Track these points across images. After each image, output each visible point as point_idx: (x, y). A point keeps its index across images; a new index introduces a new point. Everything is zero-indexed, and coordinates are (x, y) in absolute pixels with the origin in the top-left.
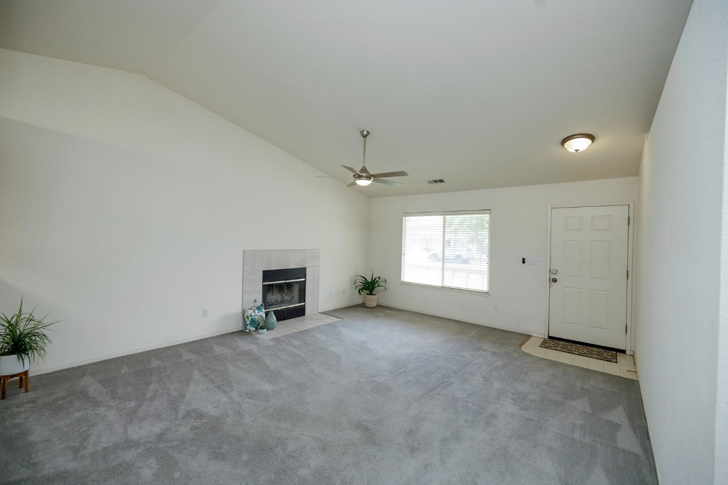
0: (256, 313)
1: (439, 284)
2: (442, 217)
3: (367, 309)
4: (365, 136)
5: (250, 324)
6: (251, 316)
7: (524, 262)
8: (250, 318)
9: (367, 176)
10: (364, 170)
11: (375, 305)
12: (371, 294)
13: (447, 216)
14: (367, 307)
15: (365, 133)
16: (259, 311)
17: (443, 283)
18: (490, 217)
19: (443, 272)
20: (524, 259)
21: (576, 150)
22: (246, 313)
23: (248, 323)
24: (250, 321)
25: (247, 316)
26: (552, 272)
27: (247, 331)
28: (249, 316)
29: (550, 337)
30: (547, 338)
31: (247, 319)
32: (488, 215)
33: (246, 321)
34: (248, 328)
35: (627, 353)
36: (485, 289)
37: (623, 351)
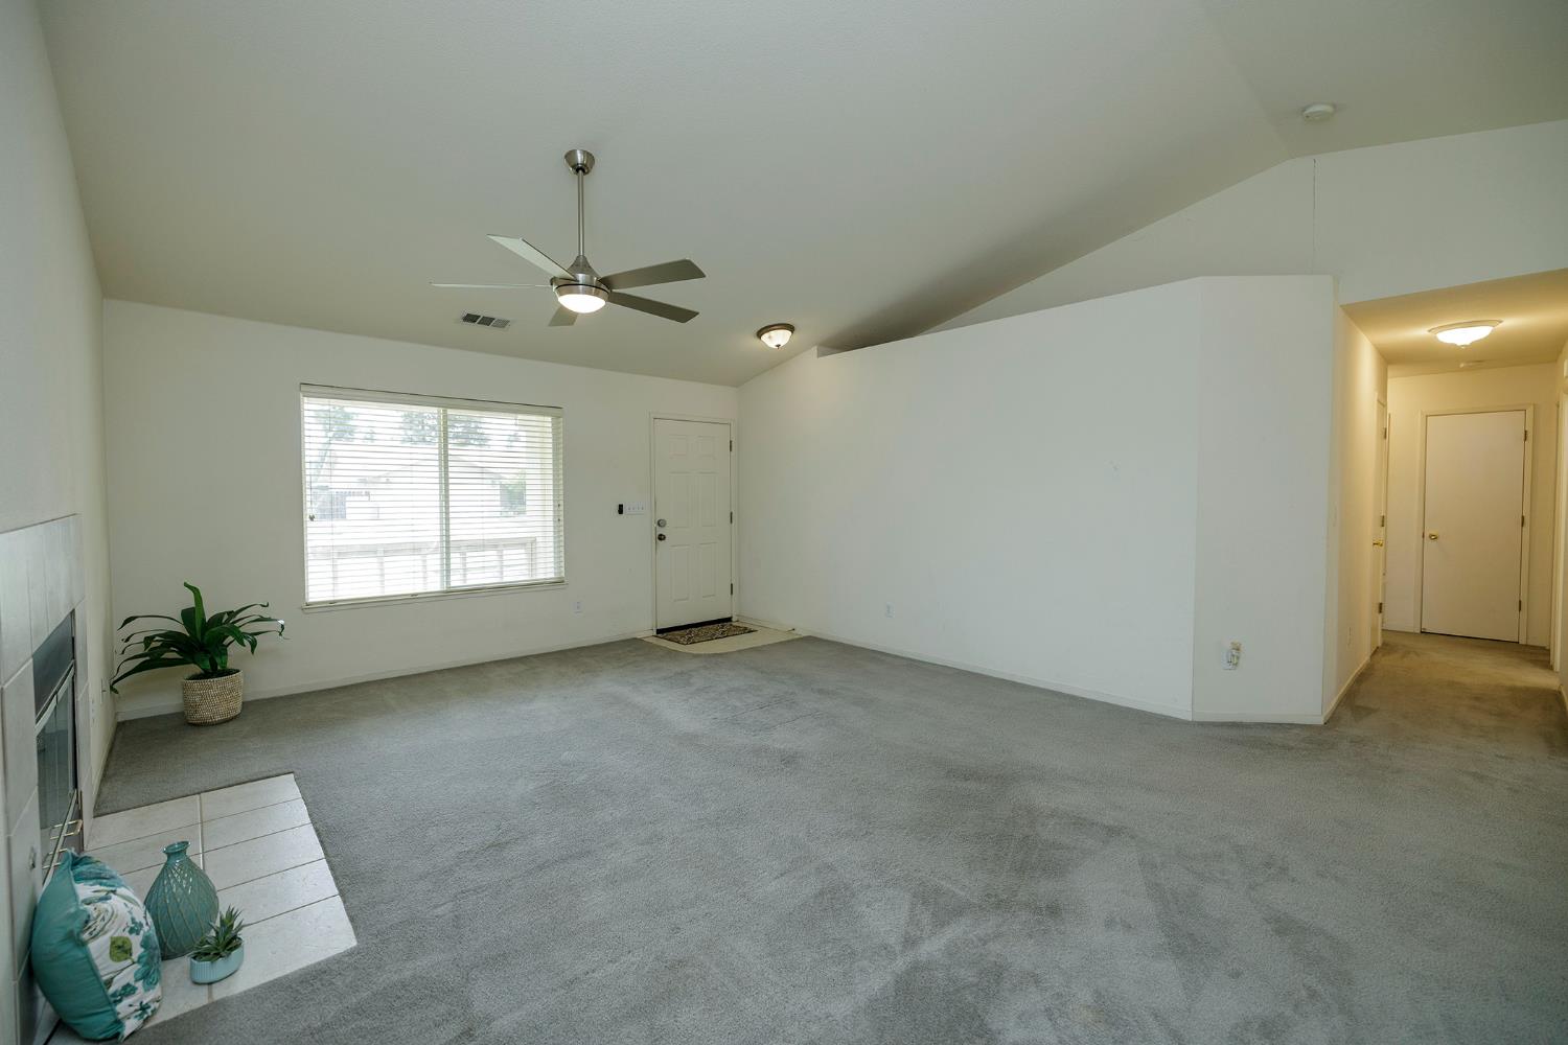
4: (581, 169)
5: (145, 976)
6: (136, 926)
7: (621, 510)
8: (136, 943)
9: (588, 282)
10: (581, 265)
13: (449, 411)
15: (580, 158)
18: (553, 422)
19: (447, 554)
20: (621, 507)
21: (778, 346)
22: (103, 929)
23: (124, 983)
24: (140, 958)
25: (120, 943)
26: (660, 523)
27: (130, 1025)
28: (126, 934)
29: (660, 631)
30: (655, 633)
31: (105, 965)
32: (549, 419)
33: (105, 978)
34: (132, 1009)
35: (733, 620)
36: (552, 576)
37: (729, 620)
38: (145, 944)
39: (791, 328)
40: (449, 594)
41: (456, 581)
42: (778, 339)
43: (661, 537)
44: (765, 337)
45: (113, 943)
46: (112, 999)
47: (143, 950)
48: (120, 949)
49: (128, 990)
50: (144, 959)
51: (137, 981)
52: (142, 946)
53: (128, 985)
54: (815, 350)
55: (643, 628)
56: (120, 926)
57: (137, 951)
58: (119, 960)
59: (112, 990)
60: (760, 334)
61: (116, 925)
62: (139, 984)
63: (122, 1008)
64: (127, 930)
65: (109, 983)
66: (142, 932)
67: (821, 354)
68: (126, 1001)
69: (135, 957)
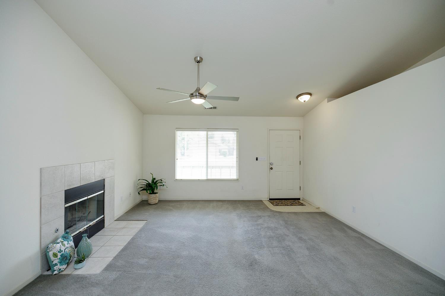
0: (66, 245)
1: (204, 178)
2: (206, 132)
3: (151, 206)
4: (198, 62)
5: (60, 263)
6: (60, 251)
7: (257, 160)
8: (59, 255)
10: (198, 90)
11: (157, 201)
12: (153, 193)
13: (209, 132)
14: (150, 204)
15: (198, 59)
16: (68, 242)
17: (207, 177)
18: (236, 133)
19: (207, 169)
20: (257, 158)
21: (305, 101)
22: (51, 250)
23: (55, 263)
24: (59, 258)
25: (55, 254)
26: (271, 164)
27: (56, 272)
28: (57, 252)
29: (270, 199)
30: (269, 200)
31: (52, 258)
32: (236, 132)
33: (52, 260)
34: (57, 269)
35: (301, 199)
36: (235, 178)
37: (299, 199)
38: (61, 256)
39: (310, 94)
40: (208, 180)
41: (210, 177)
42: (305, 98)
43: (271, 169)
44: (299, 98)
45: (53, 254)
46: (53, 265)
47: (60, 257)
48: (55, 255)
49: (56, 265)
50: (60, 259)
51: (58, 263)
52: (60, 256)
53: (56, 263)
54: (326, 100)
55: (264, 197)
56: (56, 250)
57: (59, 257)
58: (55, 257)
59: (53, 263)
60: (297, 97)
61: (54, 250)
62: (59, 264)
63: (55, 268)
64: (58, 251)
65: (53, 261)
66: (61, 253)
67: (328, 102)
68: (56, 267)
69: (58, 258)
